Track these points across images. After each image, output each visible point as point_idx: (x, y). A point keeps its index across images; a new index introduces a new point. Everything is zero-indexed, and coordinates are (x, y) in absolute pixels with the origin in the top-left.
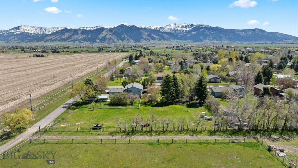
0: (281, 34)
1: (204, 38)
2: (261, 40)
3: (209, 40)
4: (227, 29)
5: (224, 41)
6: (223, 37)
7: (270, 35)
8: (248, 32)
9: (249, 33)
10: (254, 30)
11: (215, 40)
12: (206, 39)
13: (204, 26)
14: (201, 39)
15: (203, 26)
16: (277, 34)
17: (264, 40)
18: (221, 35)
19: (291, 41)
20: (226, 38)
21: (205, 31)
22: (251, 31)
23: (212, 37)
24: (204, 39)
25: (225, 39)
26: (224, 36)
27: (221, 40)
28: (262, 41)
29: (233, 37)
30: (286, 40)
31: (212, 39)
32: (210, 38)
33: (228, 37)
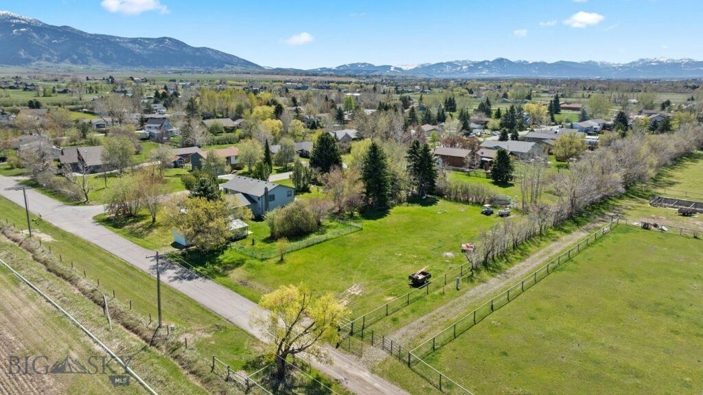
0: (217, 52)
1: (35, 56)
2: (182, 65)
3: (48, 60)
4: (96, 35)
5: (93, 66)
6: (89, 56)
7: (198, 54)
8: (149, 44)
9: (152, 47)
10: (162, 40)
11: (67, 60)
12: (39, 59)
13: (23, 22)
14: (24, 56)
15: (20, 19)
16: (210, 52)
17: (188, 65)
18: (81, 48)
19: (238, 68)
20: (96, 56)
21: (32, 37)
22: (156, 42)
23: (55, 53)
24: (31, 58)
25: (95, 60)
26: (91, 54)
27: (83, 63)
28: (185, 66)
29: (115, 56)
30: (229, 66)
31: (56, 58)
32: (52, 55)
33: (101, 54)
